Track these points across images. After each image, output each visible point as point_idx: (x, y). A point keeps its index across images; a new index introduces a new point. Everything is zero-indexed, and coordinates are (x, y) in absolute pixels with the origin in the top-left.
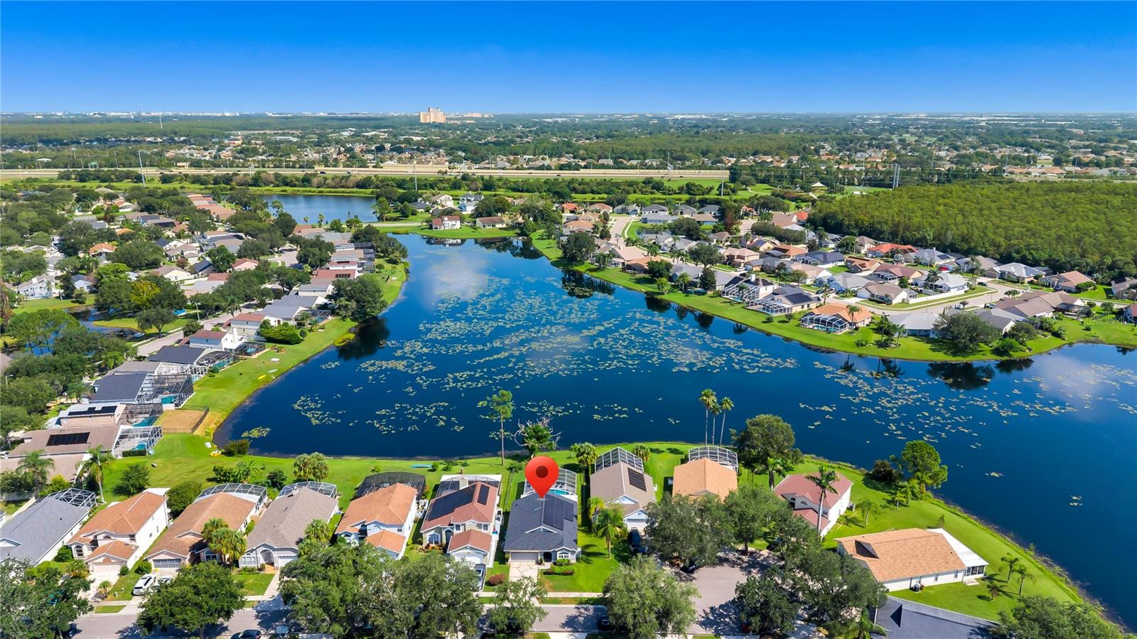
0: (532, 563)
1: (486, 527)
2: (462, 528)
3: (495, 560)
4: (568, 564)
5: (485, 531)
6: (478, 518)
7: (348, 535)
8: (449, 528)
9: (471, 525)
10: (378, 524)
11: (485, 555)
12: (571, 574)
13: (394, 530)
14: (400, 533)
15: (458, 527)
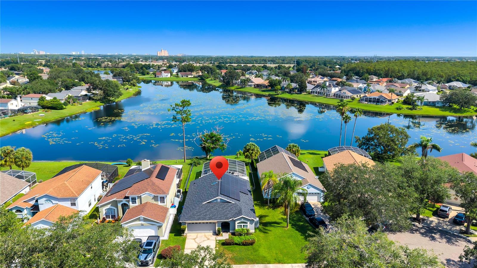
0: (210, 234)
1: (163, 199)
2: (138, 201)
3: (171, 232)
4: (248, 234)
5: (162, 204)
6: (154, 191)
7: (19, 210)
8: (124, 201)
9: (147, 197)
10: (49, 198)
11: (160, 227)
12: (252, 244)
13: (67, 204)
14: (73, 207)
15: (134, 200)
